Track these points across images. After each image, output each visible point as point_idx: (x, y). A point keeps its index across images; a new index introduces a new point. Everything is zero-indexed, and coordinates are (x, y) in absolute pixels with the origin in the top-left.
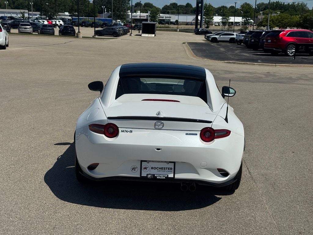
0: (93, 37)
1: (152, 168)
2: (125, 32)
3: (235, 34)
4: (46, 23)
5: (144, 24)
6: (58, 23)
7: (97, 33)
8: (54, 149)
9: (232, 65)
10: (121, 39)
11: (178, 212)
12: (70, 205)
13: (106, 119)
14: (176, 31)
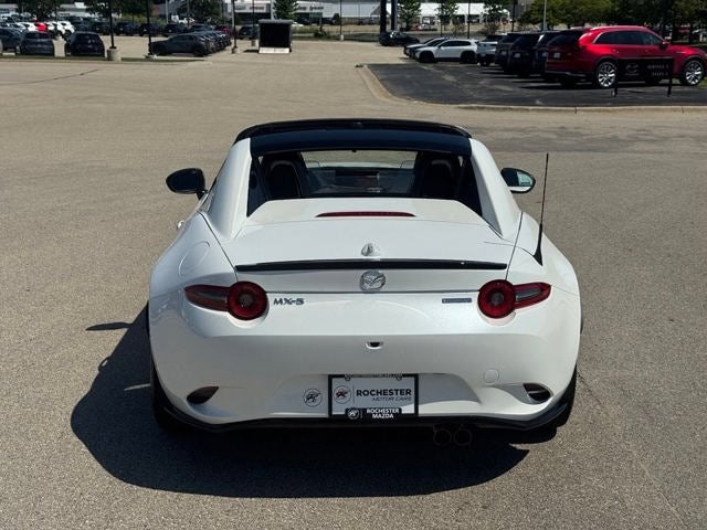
0: (148, 59)
1: (359, 393)
2: (221, 46)
3: (472, 41)
4: (32, 28)
5: (262, 25)
6: (60, 28)
7: (156, 49)
8: (86, 342)
9: (477, 112)
10: (214, 62)
11: (428, 497)
12: (146, 493)
13: (232, 270)
14: (338, 39)
